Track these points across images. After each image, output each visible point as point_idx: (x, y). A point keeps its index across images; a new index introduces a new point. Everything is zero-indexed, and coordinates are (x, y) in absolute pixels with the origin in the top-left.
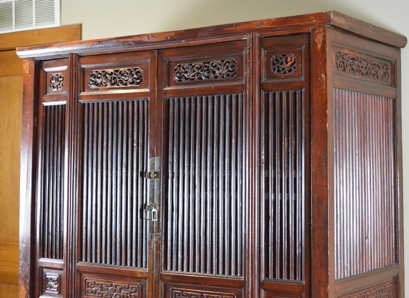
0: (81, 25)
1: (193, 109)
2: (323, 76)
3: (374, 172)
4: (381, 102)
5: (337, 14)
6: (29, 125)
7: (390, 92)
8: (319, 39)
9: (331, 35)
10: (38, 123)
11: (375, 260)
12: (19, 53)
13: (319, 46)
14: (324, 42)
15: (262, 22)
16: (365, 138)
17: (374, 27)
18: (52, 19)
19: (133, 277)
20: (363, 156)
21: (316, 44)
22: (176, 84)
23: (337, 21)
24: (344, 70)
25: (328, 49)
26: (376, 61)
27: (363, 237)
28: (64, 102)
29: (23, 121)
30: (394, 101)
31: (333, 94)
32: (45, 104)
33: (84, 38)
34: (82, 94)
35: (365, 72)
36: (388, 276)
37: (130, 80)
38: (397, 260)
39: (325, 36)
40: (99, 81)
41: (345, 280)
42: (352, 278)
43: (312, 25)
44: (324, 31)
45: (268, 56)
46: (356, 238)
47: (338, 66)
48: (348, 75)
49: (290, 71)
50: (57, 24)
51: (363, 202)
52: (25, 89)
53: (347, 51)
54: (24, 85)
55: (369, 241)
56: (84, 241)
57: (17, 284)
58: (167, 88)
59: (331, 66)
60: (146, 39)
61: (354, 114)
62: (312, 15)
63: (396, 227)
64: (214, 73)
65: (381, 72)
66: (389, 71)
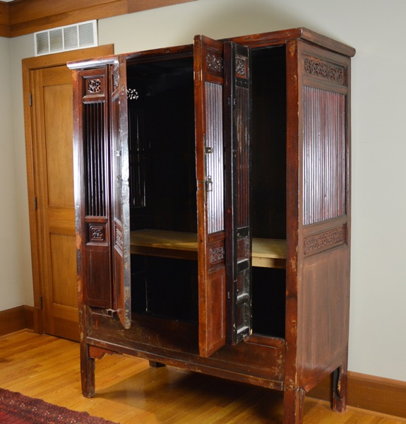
0: (113, 45)
2: (295, 76)
3: (330, 149)
4: (337, 97)
5: (305, 29)
6: (78, 119)
7: (343, 89)
8: (292, 49)
9: (301, 46)
11: (330, 213)
12: (69, 66)
13: (292, 54)
14: (296, 51)
15: (249, 37)
16: (325, 124)
17: (332, 40)
18: (92, 41)
20: (324, 136)
21: (290, 53)
23: (305, 35)
24: (310, 72)
25: (298, 57)
26: (333, 67)
27: (323, 196)
29: (74, 116)
30: (346, 97)
31: (303, 90)
33: (116, 53)
35: (325, 74)
36: (340, 223)
38: (346, 212)
39: (296, 47)
41: (310, 225)
42: (315, 224)
43: (287, 38)
44: (296, 43)
46: (318, 196)
47: (306, 70)
48: (313, 76)
50: (95, 45)
51: (323, 170)
52: (74, 92)
53: (312, 58)
54: (74, 89)
55: (327, 199)
57: (75, 236)
59: (301, 70)
60: (163, 53)
61: (317, 106)
62: (287, 31)
63: (346, 188)
65: (337, 75)
66: (342, 74)
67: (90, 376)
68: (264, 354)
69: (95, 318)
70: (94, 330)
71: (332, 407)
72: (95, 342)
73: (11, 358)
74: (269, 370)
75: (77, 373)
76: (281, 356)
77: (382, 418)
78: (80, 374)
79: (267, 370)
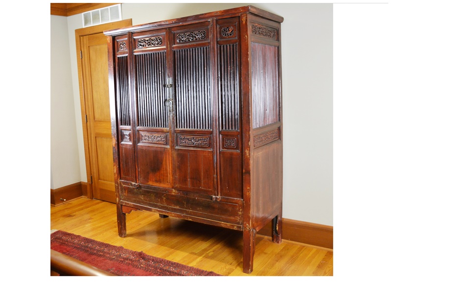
0: (131, 19)
1: (186, 55)
2: (246, 36)
3: (269, 81)
4: (272, 48)
5: (252, 7)
6: (111, 67)
7: (276, 43)
8: (244, 19)
9: (250, 17)
10: (115, 66)
11: (270, 121)
12: (104, 33)
13: (244, 22)
14: (246, 20)
15: (217, 12)
16: (265, 65)
17: (269, 13)
18: (118, 17)
19: (162, 132)
20: (265, 73)
21: (242, 21)
22: (178, 43)
23: (252, 10)
24: (256, 33)
25: (248, 24)
26: (270, 29)
27: (265, 110)
28: (127, 55)
29: (109, 65)
30: (278, 48)
31: (251, 45)
32: (118, 56)
33: (133, 25)
34: (135, 50)
35: (265, 34)
36: (276, 127)
37: (157, 43)
38: (279, 120)
39: (246, 17)
40: (142, 44)
41: (257, 129)
42: (260, 128)
43: (241, 12)
44: (246, 15)
45: (220, 28)
46: (262, 111)
47: (253, 32)
48: (257, 36)
49: (231, 35)
50: (120, 19)
51: (265, 94)
52: (108, 50)
53: (257, 25)
54: (108, 48)
55: (268, 112)
56: (140, 117)
57: (111, 138)
58: (174, 46)
59: (249, 32)
60: (163, 23)
61: (260, 54)
62: (240, 8)
63: (279, 105)
64: (195, 37)
65: (272, 34)
66: (276, 34)
67: (123, 224)
68: (230, 209)
69: (125, 188)
70: (125, 196)
71: (273, 240)
72: (126, 203)
73: (74, 214)
74: (233, 218)
75: (115, 223)
76: (241, 210)
77: (304, 246)
78: (117, 223)
79: (232, 218)
